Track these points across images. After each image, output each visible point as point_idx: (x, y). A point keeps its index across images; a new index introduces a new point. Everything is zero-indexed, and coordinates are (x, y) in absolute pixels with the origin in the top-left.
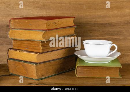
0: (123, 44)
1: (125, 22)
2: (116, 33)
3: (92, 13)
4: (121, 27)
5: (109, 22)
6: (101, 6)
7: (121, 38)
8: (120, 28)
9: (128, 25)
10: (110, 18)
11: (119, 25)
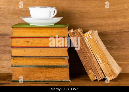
0: (115, 53)
1: (117, 31)
2: (109, 42)
3: (84, 22)
4: (114, 36)
5: (102, 31)
6: (94, 16)
7: (114, 47)
8: (112, 37)
9: (120, 34)
10: (102, 27)
11: (111, 34)
